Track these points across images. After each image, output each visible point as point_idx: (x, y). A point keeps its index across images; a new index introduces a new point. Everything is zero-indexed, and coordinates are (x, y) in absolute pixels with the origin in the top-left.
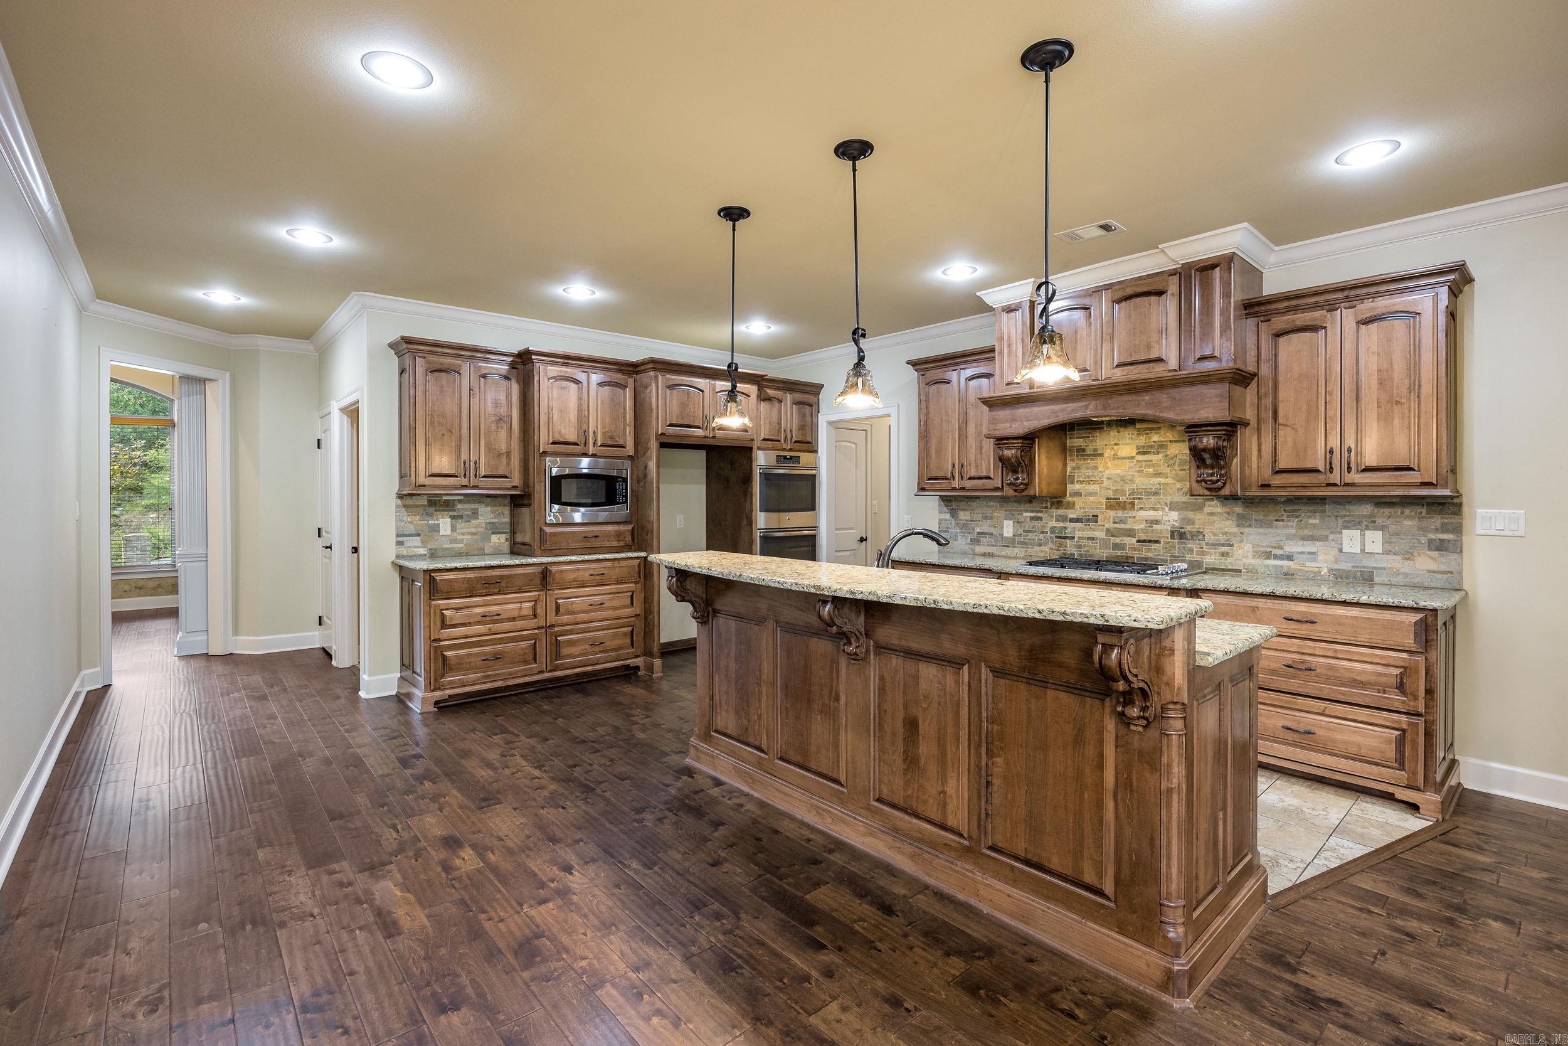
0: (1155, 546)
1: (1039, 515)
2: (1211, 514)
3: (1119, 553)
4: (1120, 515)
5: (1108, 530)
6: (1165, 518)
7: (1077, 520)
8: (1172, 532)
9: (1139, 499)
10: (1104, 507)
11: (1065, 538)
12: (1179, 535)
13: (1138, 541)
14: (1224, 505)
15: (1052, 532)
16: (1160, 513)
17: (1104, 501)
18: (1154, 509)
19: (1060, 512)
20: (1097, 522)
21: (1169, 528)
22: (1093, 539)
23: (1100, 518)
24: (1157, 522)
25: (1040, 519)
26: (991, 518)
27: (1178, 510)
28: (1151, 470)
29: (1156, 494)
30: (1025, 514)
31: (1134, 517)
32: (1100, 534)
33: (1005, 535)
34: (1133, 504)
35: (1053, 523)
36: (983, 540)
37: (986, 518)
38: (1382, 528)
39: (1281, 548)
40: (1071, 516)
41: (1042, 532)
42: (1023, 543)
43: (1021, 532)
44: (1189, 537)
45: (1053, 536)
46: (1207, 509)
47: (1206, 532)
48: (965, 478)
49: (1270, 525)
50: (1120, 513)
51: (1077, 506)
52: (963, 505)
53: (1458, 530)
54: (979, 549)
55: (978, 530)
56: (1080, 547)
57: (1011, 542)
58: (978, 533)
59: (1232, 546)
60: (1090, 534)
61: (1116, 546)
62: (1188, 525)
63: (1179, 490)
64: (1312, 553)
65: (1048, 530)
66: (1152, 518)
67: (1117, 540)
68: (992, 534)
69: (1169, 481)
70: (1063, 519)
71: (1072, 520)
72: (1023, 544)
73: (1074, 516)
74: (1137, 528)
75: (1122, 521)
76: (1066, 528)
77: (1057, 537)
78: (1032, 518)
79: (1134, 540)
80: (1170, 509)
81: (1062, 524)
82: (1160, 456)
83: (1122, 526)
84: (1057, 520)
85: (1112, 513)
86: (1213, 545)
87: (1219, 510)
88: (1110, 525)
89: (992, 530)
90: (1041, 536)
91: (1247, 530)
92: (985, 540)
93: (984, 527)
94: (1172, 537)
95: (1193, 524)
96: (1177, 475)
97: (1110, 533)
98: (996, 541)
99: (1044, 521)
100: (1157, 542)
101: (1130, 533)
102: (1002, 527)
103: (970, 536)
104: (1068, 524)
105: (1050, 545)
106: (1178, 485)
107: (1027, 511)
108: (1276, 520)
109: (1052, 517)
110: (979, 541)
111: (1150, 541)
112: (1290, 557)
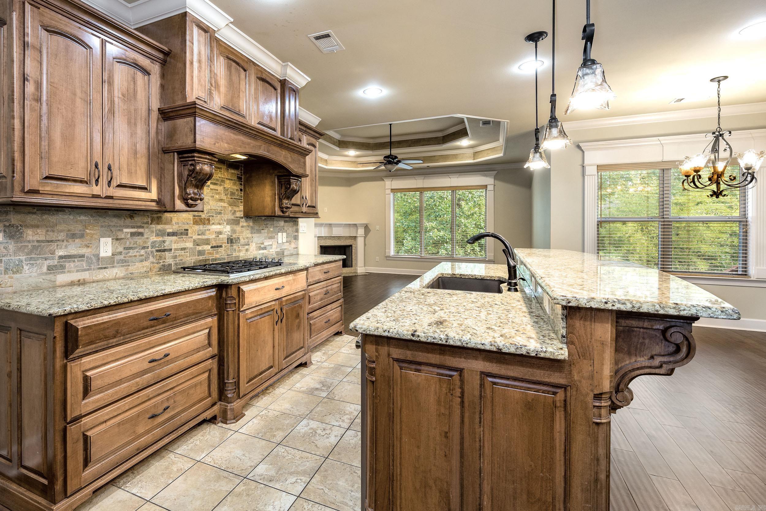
0: (220, 249)
1: (141, 230)
2: (242, 227)
3: (201, 258)
4: (201, 229)
5: (194, 241)
6: (225, 230)
7: (173, 234)
8: (228, 239)
9: (213, 216)
10: (192, 222)
11: (164, 251)
12: (231, 241)
13: (212, 247)
14: (246, 221)
15: (152, 247)
16: (222, 226)
17: (192, 218)
18: (220, 224)
19: (159, 227)
20: (187, 235)
21: (226, 236)
22: (183, 249)
23: (189, 231)
24: (220, 233)
25: (141, 234)
26: (82, 236)
27: (230, 224)
28: (217, 196)
29: (220, 213)
30: (125, 230)
31: (210, 230)
32: (189, 245)
33: (103, 254)
34: (209, 220)
35: (153, 238)
36: (69, 265)
37: (73, 236)
38: (286, 232)
39: (263, 244)
40: (169, 231)
41: (144, 248)
42: (123, 261)
43: (120, 249)
44: (234, 241)
45: (154, 250)
46: (241, 224)
47: (241, 237)
48: (114, 183)
49: (260, 233)
50: (201, 227)
51: (174, 222)
52: (32, 219)
53: (297, 231)
54: (62, 278)
55: (61, 253)
56: (175, 257)
57: (110, 262)
58: (61, 257)
59: (249, 245)
60: (182, 245)
61: (200, 253)
62: (234, 234)
63: (231, 211)
64: (271, 245)
65: (149, 244)
66: (218, 230)
67: (200, 248)
68: (83, 256)
69: (226, 205)
70: (162, 233)
71: (169, 234)
72: (124, 263)
73: (171, 231)
74: (211, 237)
75: (203, 234)
76: (164, 242)
77: (157, 251)
78: (133, 234)
79: (209, 247)
80: (227, 224)
81: (161, 239)
82: (222, 187)
83: (204, 237)
84: (157, 235)
85: (196, 227)
86: (243, 245)
87: (245, 224)
88: (195, 237)
89: (83, 251)
90: (143, 252)
91: (254, 235)
92: (72, 265)
93: (73, 249)
94: (228, 243)
95: (236, 233)
96: (229, 201)
97: (197, 243)
98: (89, 263)
99: (145, 236)
100: (221, 246)
101: (207, 242)
102: (98, 247)
103: (47, 263)
104: (167, 238)
105: (151, 259)
106: (230, 209)
107: (127, 227)
108: (262, 230)
109: (153, 232)
110: (63, 267)
111: (218, 247)
112: (265, 248)
